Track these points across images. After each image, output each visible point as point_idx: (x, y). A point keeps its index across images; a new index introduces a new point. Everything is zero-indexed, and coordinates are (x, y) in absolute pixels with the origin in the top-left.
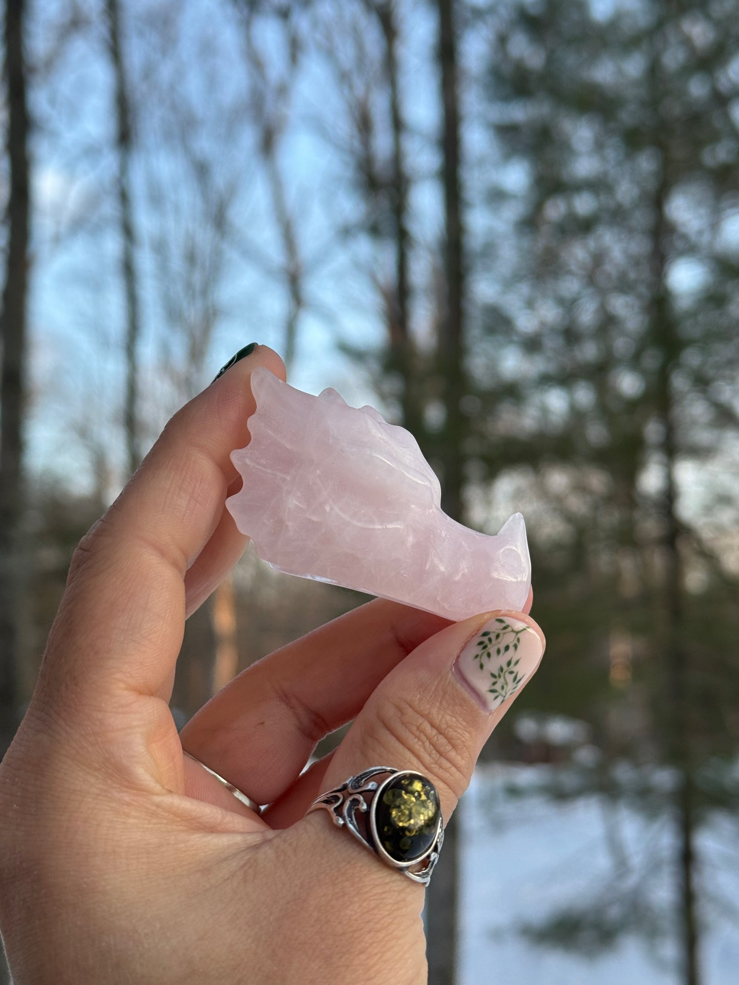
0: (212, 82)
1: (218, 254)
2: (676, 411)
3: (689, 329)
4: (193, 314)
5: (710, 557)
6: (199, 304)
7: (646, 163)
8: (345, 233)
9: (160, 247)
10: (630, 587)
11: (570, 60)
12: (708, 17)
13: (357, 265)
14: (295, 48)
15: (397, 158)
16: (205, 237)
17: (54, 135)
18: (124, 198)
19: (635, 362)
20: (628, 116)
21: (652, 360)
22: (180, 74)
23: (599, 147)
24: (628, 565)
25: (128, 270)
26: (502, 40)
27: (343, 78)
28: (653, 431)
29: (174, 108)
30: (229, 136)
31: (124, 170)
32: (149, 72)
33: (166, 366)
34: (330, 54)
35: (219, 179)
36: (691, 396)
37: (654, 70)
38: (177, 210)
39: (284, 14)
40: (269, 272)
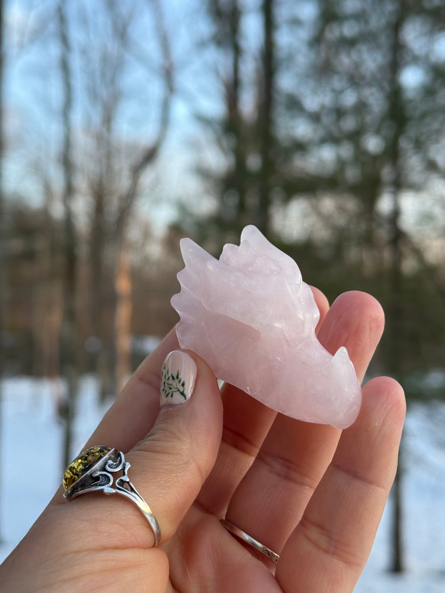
2: (402, 161)
3: (411, 112)
5: (418, 253)
7: (389, 7)
9: (85, 52)
19: (378, 130)
25: (65, 66)
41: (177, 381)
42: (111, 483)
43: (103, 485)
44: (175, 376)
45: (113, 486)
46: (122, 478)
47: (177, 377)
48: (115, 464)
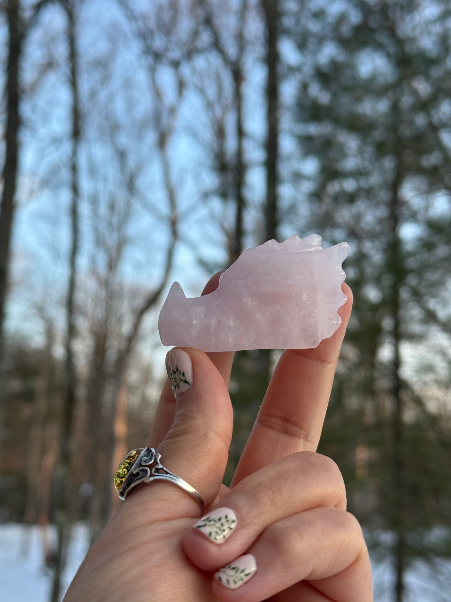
0: (130, 104)
1: (128, 205)
2: (402, 312)
3: (411, 263)
4: (112, 240)
5: (419, 401)
6: (115, 235)
7: (389, 163)
8: (205, 196)
9: (94, 201)
10: (369, 418)
11: (345, 100)
12: (428, 77)
13: (212, 216)
14: (181, 86)
15: (240, 153)
16: (121, 195)
17: (34, 130)
18: (74, 169)
19: (378, 281)
20: (378, 135)
21: (388, 281)
22: (111, 98)
23: (361, 152)
24: (369, 406)
25: (74, 213)
26: (304, 87)
27: (209, 105)
28: (387, 323)
29: (107, 118)
30: (140, 136)
31: (75, 153)
32: (93, 95)
33: (93, 272)
34: (201, 91)
35: (131, 162)
36: (411, 304)
37: (395, 107)
38: (105, 179)
39: (176, 65)
40: (159, 218)
41: (178, 373)
42: (149, 474)
43: (143, 477)
44: (175, 370)
45: (151, 475)
46: (157, 467)
47: (177, 370)
48: (148, 458)
